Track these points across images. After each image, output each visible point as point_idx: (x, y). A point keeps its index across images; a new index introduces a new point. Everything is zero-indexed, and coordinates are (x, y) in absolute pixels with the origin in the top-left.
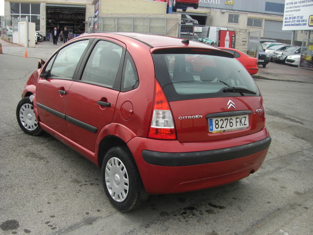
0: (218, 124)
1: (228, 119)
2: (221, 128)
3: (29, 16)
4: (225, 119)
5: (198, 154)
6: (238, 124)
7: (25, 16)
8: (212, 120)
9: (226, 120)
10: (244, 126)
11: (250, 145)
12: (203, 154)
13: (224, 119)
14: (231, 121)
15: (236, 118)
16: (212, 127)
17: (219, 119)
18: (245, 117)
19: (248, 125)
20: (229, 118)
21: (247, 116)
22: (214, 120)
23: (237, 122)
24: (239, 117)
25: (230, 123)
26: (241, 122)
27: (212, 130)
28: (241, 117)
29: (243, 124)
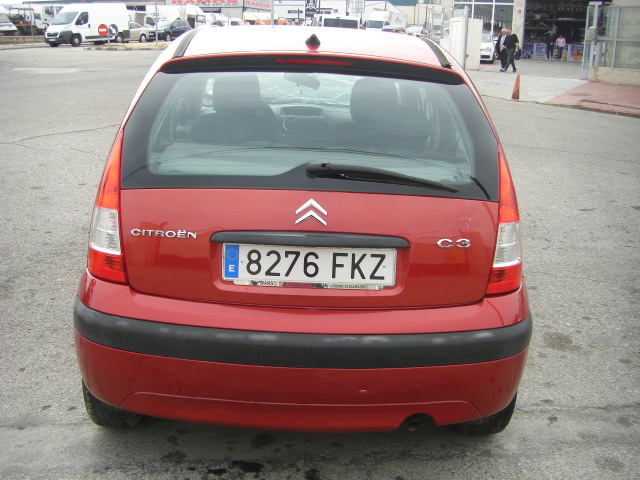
0: (257, 262)
1: (298, 254)
2: (268, 273)
3: (470, 6)
4: (287, 254)
5: (164, 330)
6: (344, 271)
7: (462, 7)
8: (237, 248)
9: (292, 257)
10: (368, 280)
12: (180, 332)
13: (282, 250)
14: (311, 259)
15: (335, 255)
16: (236, 268)
17: (264, 250)
18: (383, 257)
19: (390, 280)
20: (303, 252)
21: (391, 256)
22: (244, 251)
23: (336, 266)
24: (350, 252)
25: (306, 264)
26: (355, 266)
27: (235, 274)
28: (359, 253)
29: (367, 274)
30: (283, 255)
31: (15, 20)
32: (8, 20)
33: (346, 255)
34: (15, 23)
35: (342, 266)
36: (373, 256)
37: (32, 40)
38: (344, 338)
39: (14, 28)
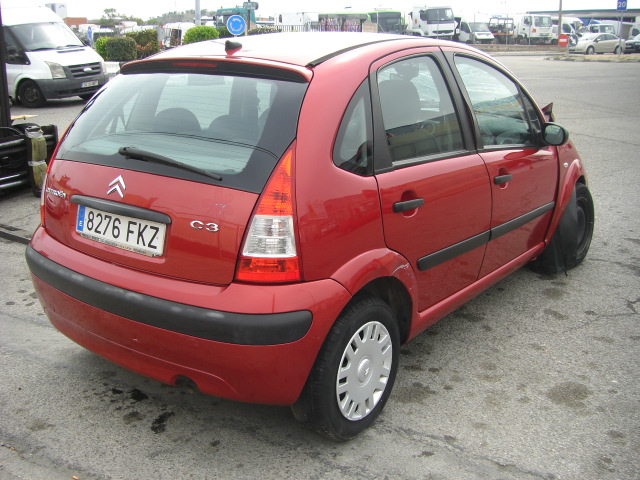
0: (92, 221)
1: (110, 218)
2: (96, 231)
4: (106, 216)
6: (134, 237)
8: (84, 209)
9: (108, 220)
10: (146, 248)
11: (131, 295)
13: (103, 214)
14: (117, 224)
15: (130, 223)
16: (82, 224)
17: (96, 212)
18: (157, 229)
19: (159, 251)
20: (114, 217)
21: (162, 229)
22: (87, 210)
23: (129, 232)
24: (138, 221)
25: (115, 227)
26: (140, 234)
27: (81, 228)
28: (144, 223)
29: (147, 243)
30: (103, 217)
31: (493, 29)
32: (487, 29)
33: (135, 224)
34: (493, 32)
35: (132, 232)
36: (152, 227)
37: (506, 48)
38: (116, 290)
39: (491, 36)
